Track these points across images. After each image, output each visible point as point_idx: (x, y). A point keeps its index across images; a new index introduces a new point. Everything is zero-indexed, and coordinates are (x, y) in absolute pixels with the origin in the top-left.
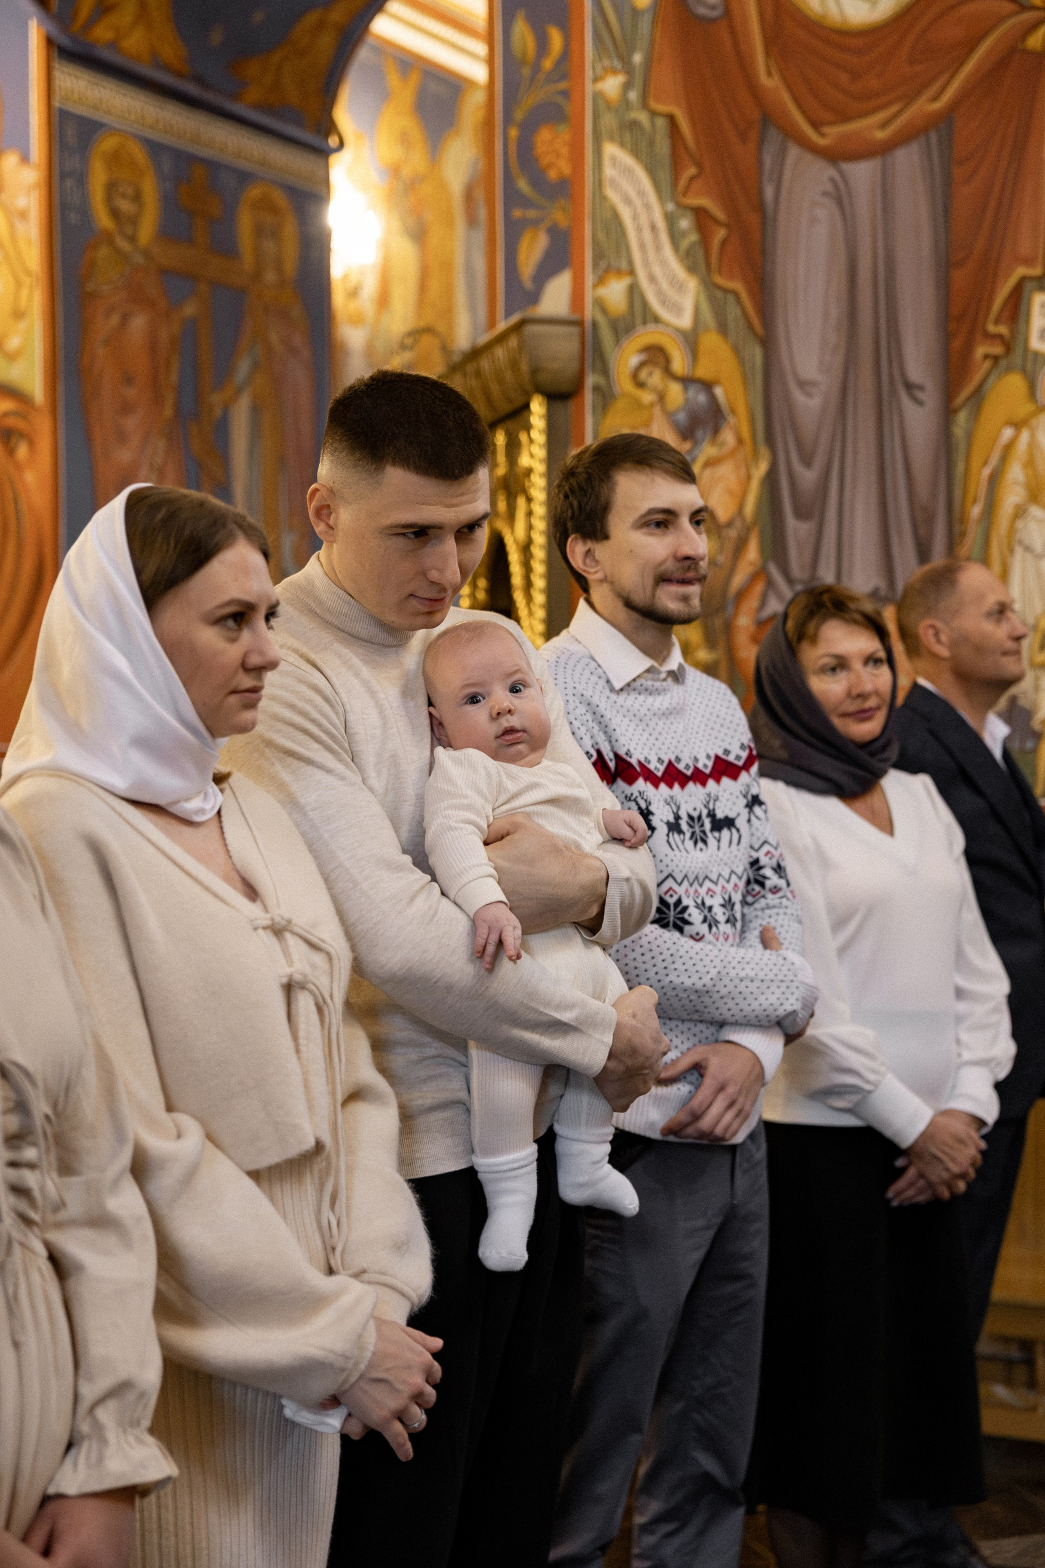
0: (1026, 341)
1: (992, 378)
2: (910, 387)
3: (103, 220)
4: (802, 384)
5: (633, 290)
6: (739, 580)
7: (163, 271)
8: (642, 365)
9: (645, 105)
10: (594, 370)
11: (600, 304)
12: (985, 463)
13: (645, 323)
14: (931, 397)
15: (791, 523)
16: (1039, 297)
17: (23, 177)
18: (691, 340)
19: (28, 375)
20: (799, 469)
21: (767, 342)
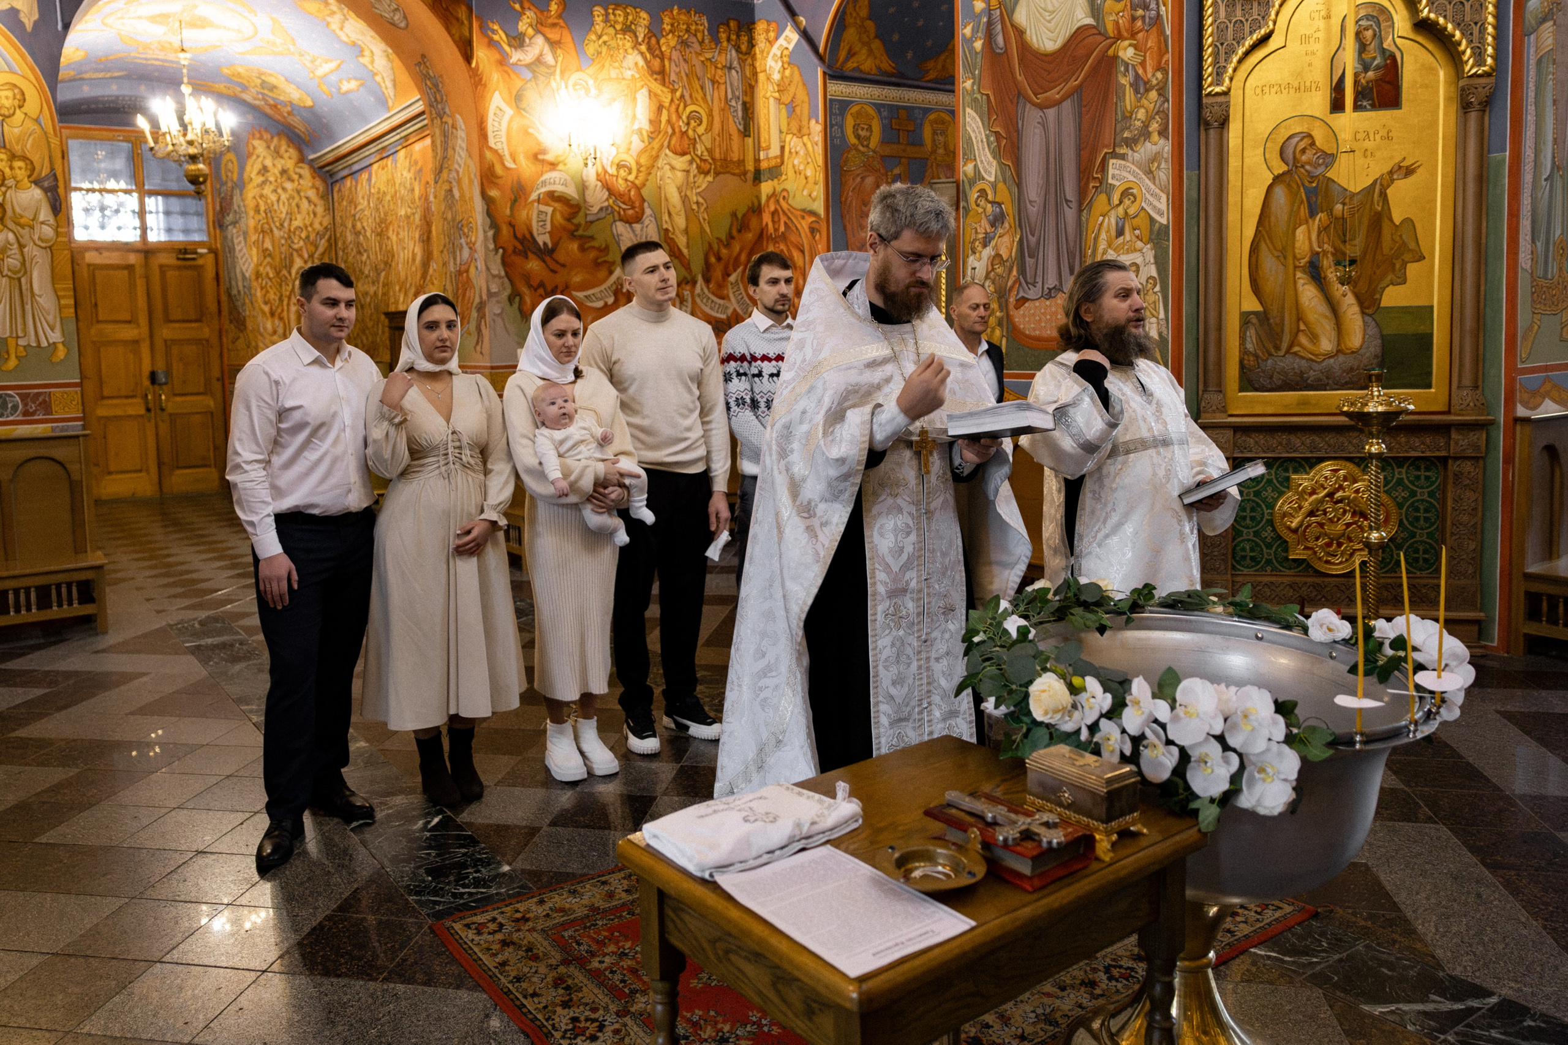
2: (1067, 201)
3: (853, 140)
4: (1030, 202)
5: (975, 166)
7: (882, 157)
8: (979, 197)
9: (979, 92)
11: (965, 174)
13: (979, 180)
14: (1074, 205)
15: (1027, 259)
16: (1112, 161)
17: (816, 129)
18: (994, 186)
19: (819, 207)
20: (1030, 236)
21: (1019, 185)
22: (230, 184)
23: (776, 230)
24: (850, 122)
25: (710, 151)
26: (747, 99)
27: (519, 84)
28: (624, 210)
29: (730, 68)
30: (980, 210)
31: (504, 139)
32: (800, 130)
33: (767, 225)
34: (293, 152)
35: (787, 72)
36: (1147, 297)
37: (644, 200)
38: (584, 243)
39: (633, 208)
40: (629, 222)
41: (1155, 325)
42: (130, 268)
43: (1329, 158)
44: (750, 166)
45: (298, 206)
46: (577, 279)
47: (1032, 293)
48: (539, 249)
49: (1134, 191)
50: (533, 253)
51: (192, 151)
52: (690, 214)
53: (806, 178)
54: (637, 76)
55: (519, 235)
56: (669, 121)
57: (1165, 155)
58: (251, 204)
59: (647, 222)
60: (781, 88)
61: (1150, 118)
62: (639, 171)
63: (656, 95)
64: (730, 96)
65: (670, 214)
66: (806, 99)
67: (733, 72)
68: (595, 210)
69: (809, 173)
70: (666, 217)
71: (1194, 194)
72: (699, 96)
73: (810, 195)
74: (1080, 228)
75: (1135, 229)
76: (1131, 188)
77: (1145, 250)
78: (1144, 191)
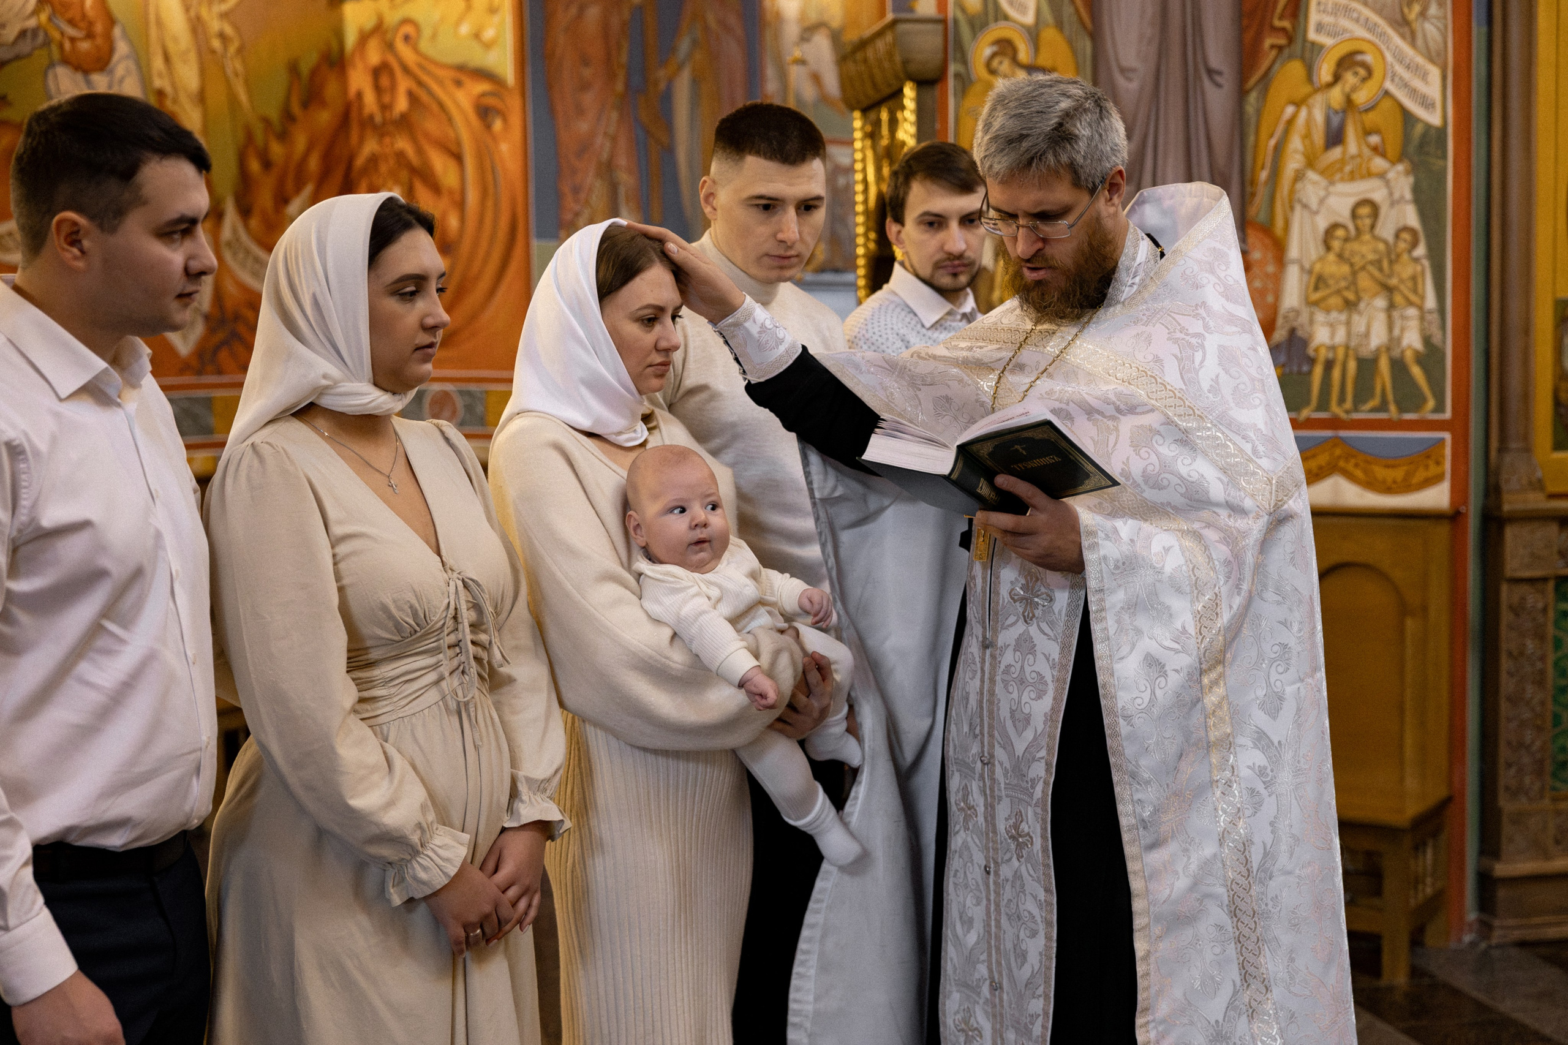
0: (1305, 31)
1: (1277, 66)
2: (1211, 72)
4: (1123, 71)
8: (994, 55)
10: (955, 59)
11: (961, 6)
12: (1271, 136)
13: (996, 20)
14: (1228, 80)
18: (1034, 34)
19: (501, 61)
21: (1095, 35)
23: (385, 108)
28: (73, 40)
33: (359, 95)
36: (1397, 268)
37: (111, 21)
39: (90, 36)
40: (81, 65)
41: (1413, 324)
49: (1368, 58)
52: (207, 58)
59: (120, 71)
65: (167, 59)
68: (11, 34)
70: (158, 63)
73: (477, 36)
74: (1240, 123)
75: (1367, 133)
76: (1360, 52)
77: (1391, 175)
78: (1389, 57)
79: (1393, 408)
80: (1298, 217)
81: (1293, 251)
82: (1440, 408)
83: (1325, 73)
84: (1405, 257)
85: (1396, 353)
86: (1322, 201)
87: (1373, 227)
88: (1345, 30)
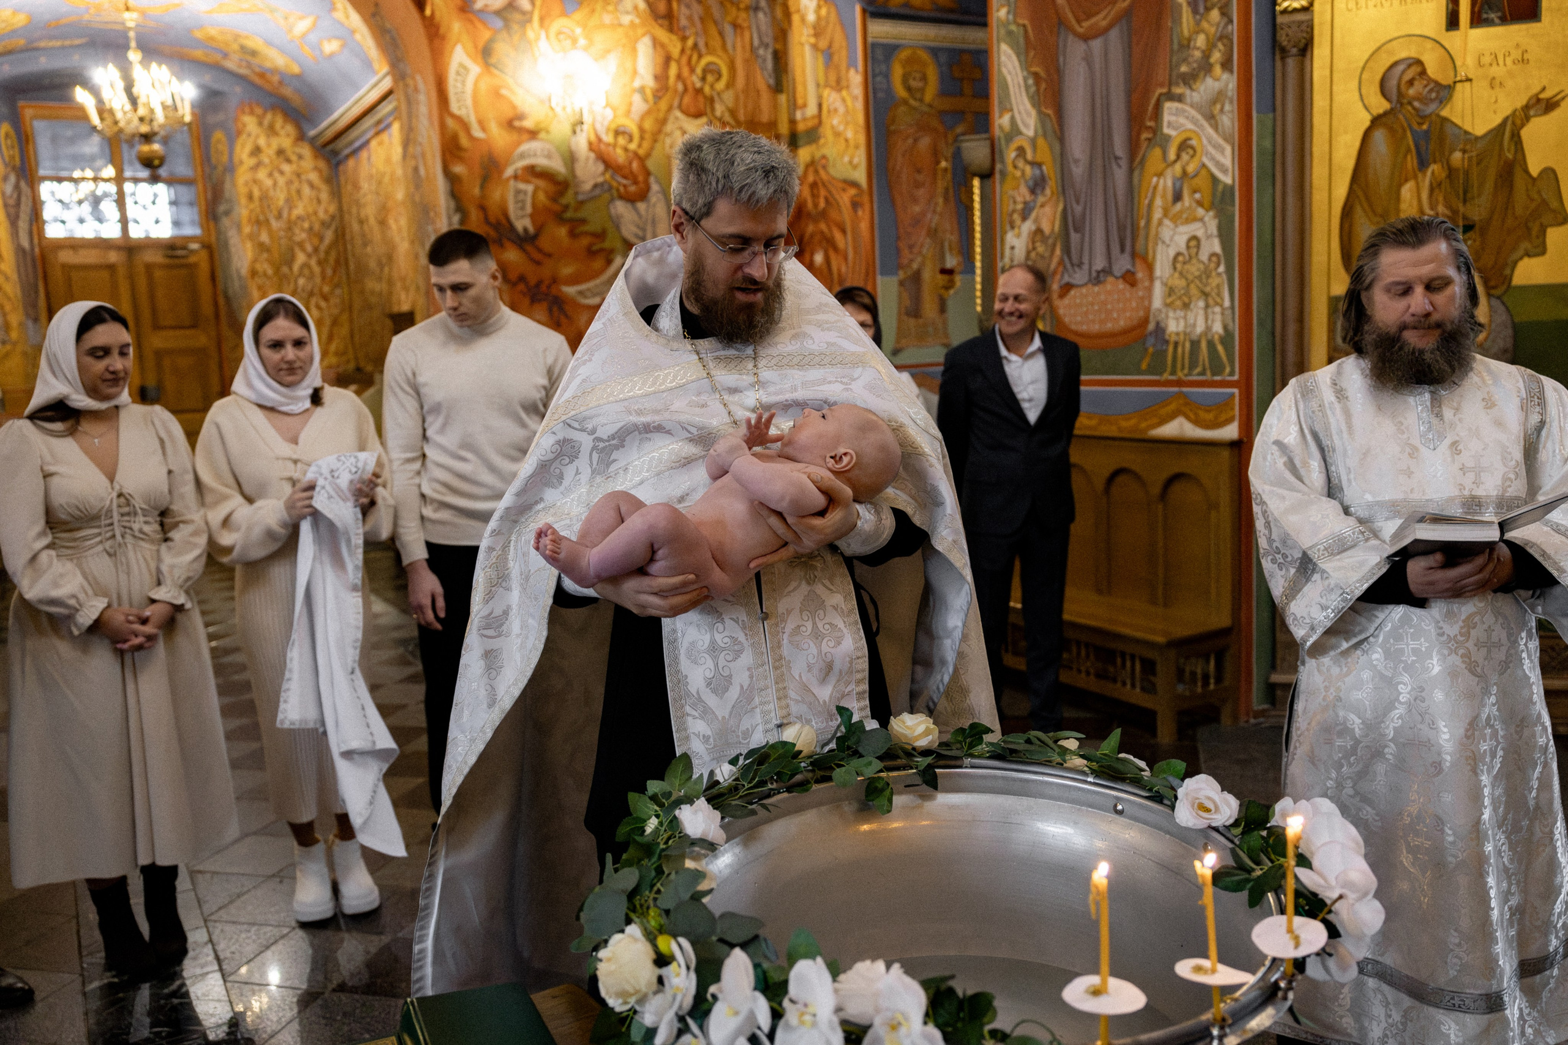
0: (1162, 127)
2: (1117, 158)
3: (901, 92)
5: (1013, 119)
6: (1053, 266)
7: (942, 113)
9: (1015, 22)
10: (998, 161)
11: (1001, 127)
13: (1017, 135)
14: (1124, 163)
15: (1072, 234)
16: (1168, 106)
17: (856, 79)
18: (1033, 141)
19: (860, 176)
20: (1075, 205)
21: (1062, 141)
22: (220, 168)
23: (816, 205)
24: (897, 72)
25: (733, 112)
26: (779, 46)
27: (486, 35)
28: (625, 186)
29: (756, 9)
30: (1018, 174)
31: (469, 102)
32: (838, 81)
34: (290, 129)
35: (824, 12)
36: (1210, 280)
37: (648, 173)
38: (575, 227)
40: (631, 199)
41: (1218, 317)
42: (111, 268)
43: (1444, 92)
44: (784, 129)
45: (299, 192)
46: (567, 270)
47: (1079, 277)
48: (518, 235)
49: (1194, 143)
50: (509, 239)
51: (144, 129)
53: (847, 140)
54: (637, 21)
55: (492, 219)
56: (679, 77)
57: (1230, 94)
58: (242, 190)
59: (654, 200)
60: (818, 31)
61: (1211, 46)
62: (642, 138)
63: (663, 46)
64: (756, 42)
66: (844, 44)
67: (761, 15)
68: (587, 186)
69: (850, 134)
71: (1268, 143)
72: (716, 42)
73: (851, 162)
74: (1131, 191)
75: (1195, 192)
76: (1190, 139)
77: (1206, 219)
78: (1205, 142)
79: (1208, 372)
80: (1160, 247)
81: (1158, 272)
82: (1232, 373)
83: (1172, 156)
84: (1214, 274)
85: (1210, 337)
86: (1171, 239)
87: (1197, 254)
88: (1182, 125)
